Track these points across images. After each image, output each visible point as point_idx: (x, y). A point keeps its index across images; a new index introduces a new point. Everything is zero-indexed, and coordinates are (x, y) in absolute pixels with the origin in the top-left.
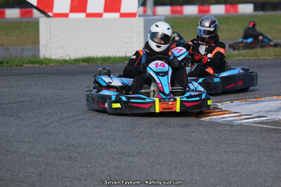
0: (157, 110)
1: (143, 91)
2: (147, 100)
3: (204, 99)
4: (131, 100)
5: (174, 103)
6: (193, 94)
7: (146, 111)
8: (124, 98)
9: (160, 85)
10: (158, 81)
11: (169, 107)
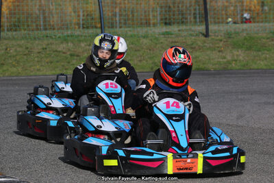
0: (170, 171)
1: (149, 142)
2: (156, 156)
3: (236, 155)
4: (132, 156)
5: (194, 160)
6: (220, 147)
7: (154, 172)
8: (121, 153)
9: (174, 135)
10: (170, 128)
11: (187, 166)
